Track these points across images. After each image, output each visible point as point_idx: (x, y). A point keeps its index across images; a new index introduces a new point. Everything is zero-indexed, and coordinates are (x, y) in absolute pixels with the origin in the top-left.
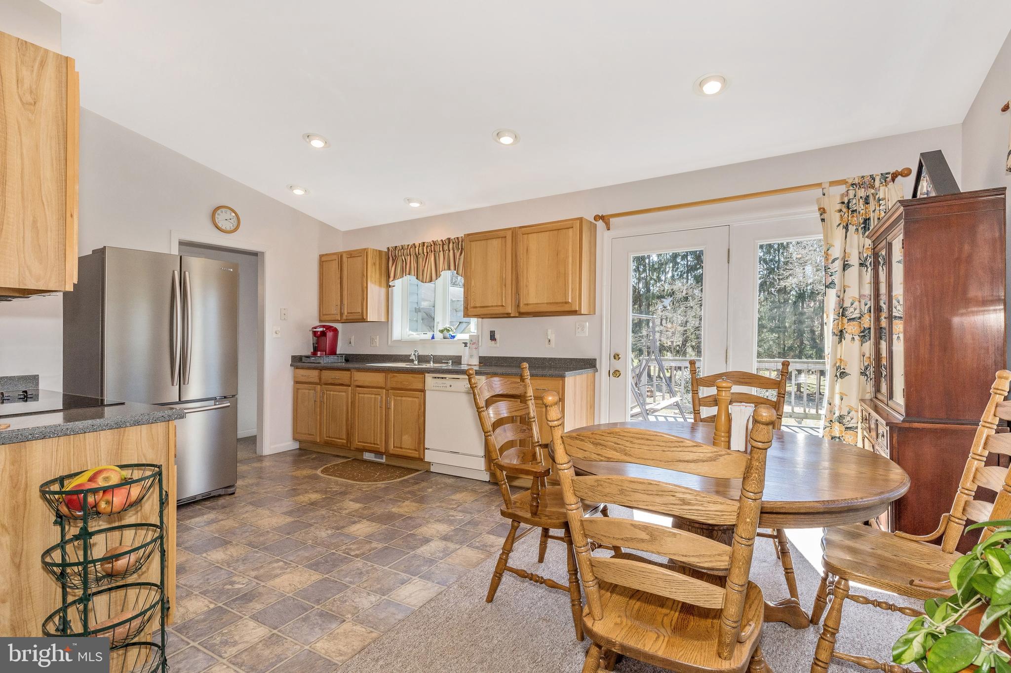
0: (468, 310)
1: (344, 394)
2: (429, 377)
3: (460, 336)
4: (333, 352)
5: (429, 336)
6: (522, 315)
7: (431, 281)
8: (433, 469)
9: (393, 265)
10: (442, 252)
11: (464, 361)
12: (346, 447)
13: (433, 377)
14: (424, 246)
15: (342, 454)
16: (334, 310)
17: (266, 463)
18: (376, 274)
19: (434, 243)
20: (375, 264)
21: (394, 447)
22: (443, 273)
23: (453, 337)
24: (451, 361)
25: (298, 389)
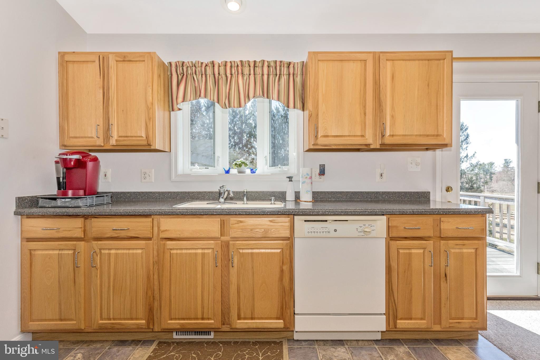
0: (317, 139)
1: (137, 251)
4: (90, 191)
9: (179, 84)
13: (305, 221)
14: (226, 65)
21: (239, 319)
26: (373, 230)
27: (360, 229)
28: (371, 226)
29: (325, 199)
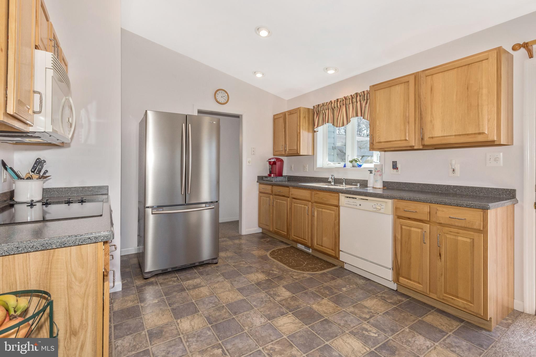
0: (373, 145)
1: (285, 202)
2: (342, 197)
3: (365, 165)
4: (280, 174)
5: (342, 164)
6: (426, 147)
7: (343, 125)
8: (346, 266)
9: (317, 117)
10: (351, 105)
11: (370, 184)
12: (287, 237)
13: (346, 197)
14: (338, 101)
15: (285, 241)
16: (281, 148)
17: (243, 241)
18: (305, 124)
19: (345, 98)
20: (305, 117)
21: (317, 244)
22: (351, 119)
23: (360, 166)
24: (359, 184)
25: (261, 196)
26: (382, 208)
27: (374, 207)
28: (381, 206)
29: (400, 188)
